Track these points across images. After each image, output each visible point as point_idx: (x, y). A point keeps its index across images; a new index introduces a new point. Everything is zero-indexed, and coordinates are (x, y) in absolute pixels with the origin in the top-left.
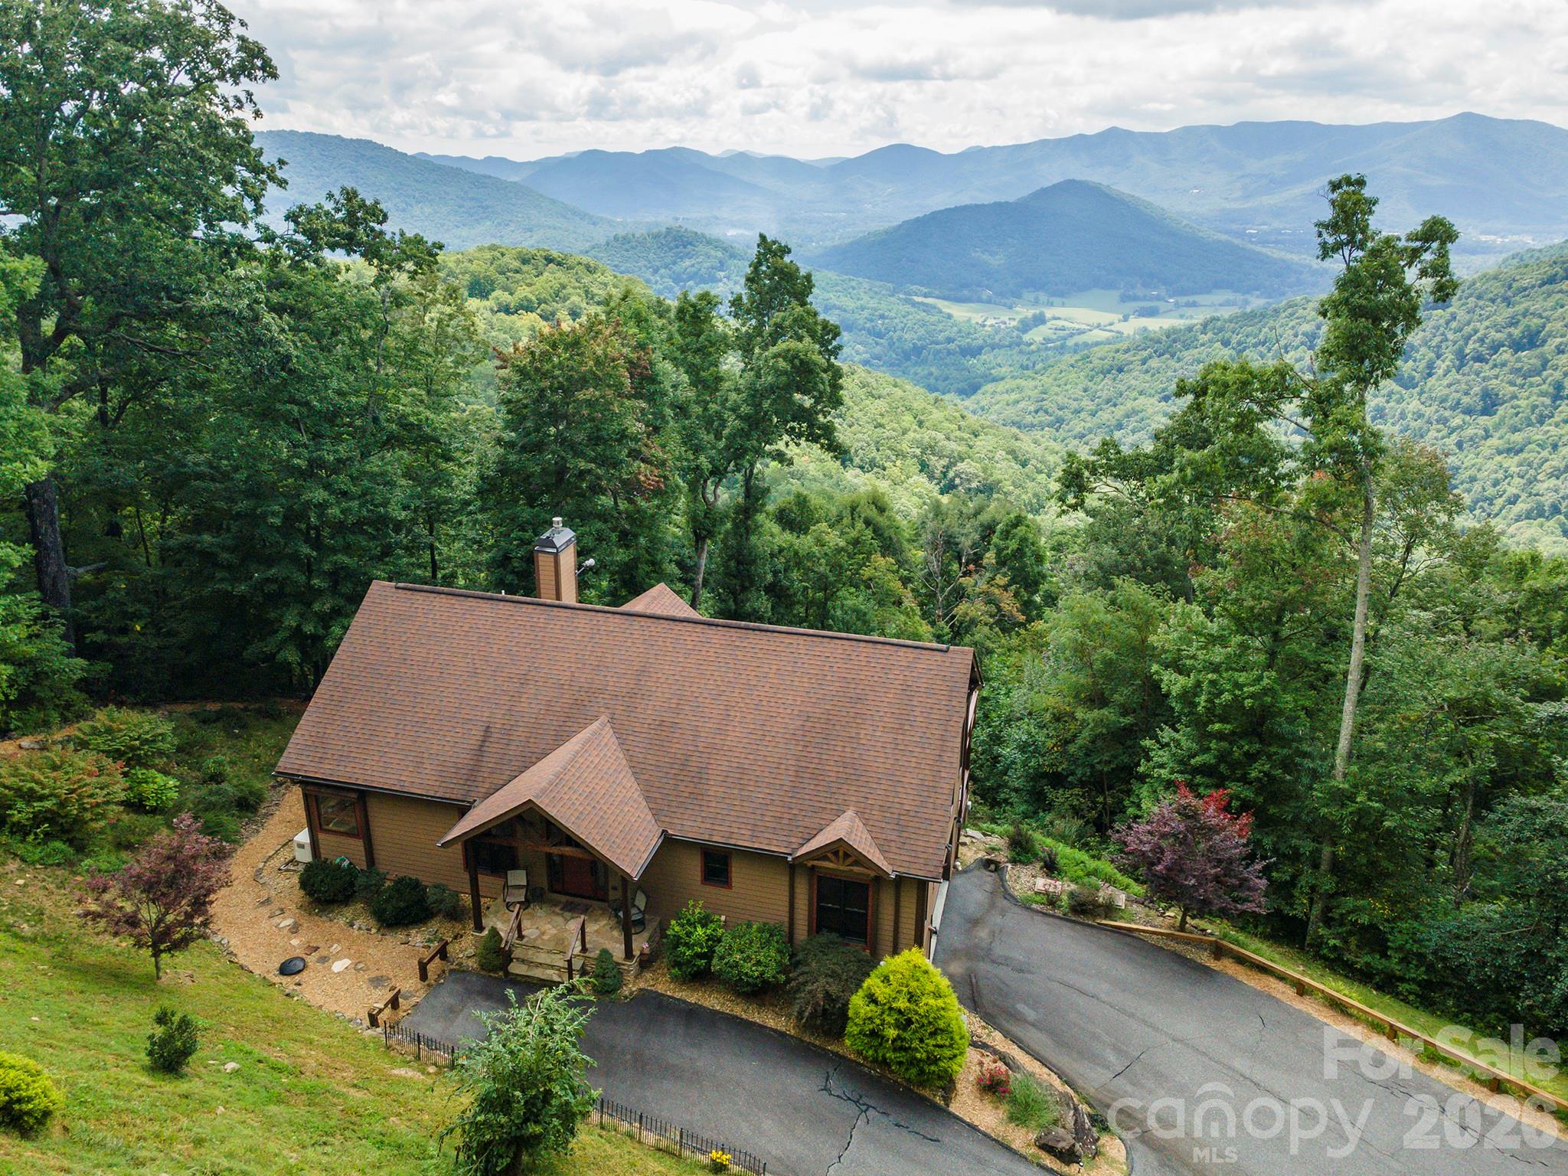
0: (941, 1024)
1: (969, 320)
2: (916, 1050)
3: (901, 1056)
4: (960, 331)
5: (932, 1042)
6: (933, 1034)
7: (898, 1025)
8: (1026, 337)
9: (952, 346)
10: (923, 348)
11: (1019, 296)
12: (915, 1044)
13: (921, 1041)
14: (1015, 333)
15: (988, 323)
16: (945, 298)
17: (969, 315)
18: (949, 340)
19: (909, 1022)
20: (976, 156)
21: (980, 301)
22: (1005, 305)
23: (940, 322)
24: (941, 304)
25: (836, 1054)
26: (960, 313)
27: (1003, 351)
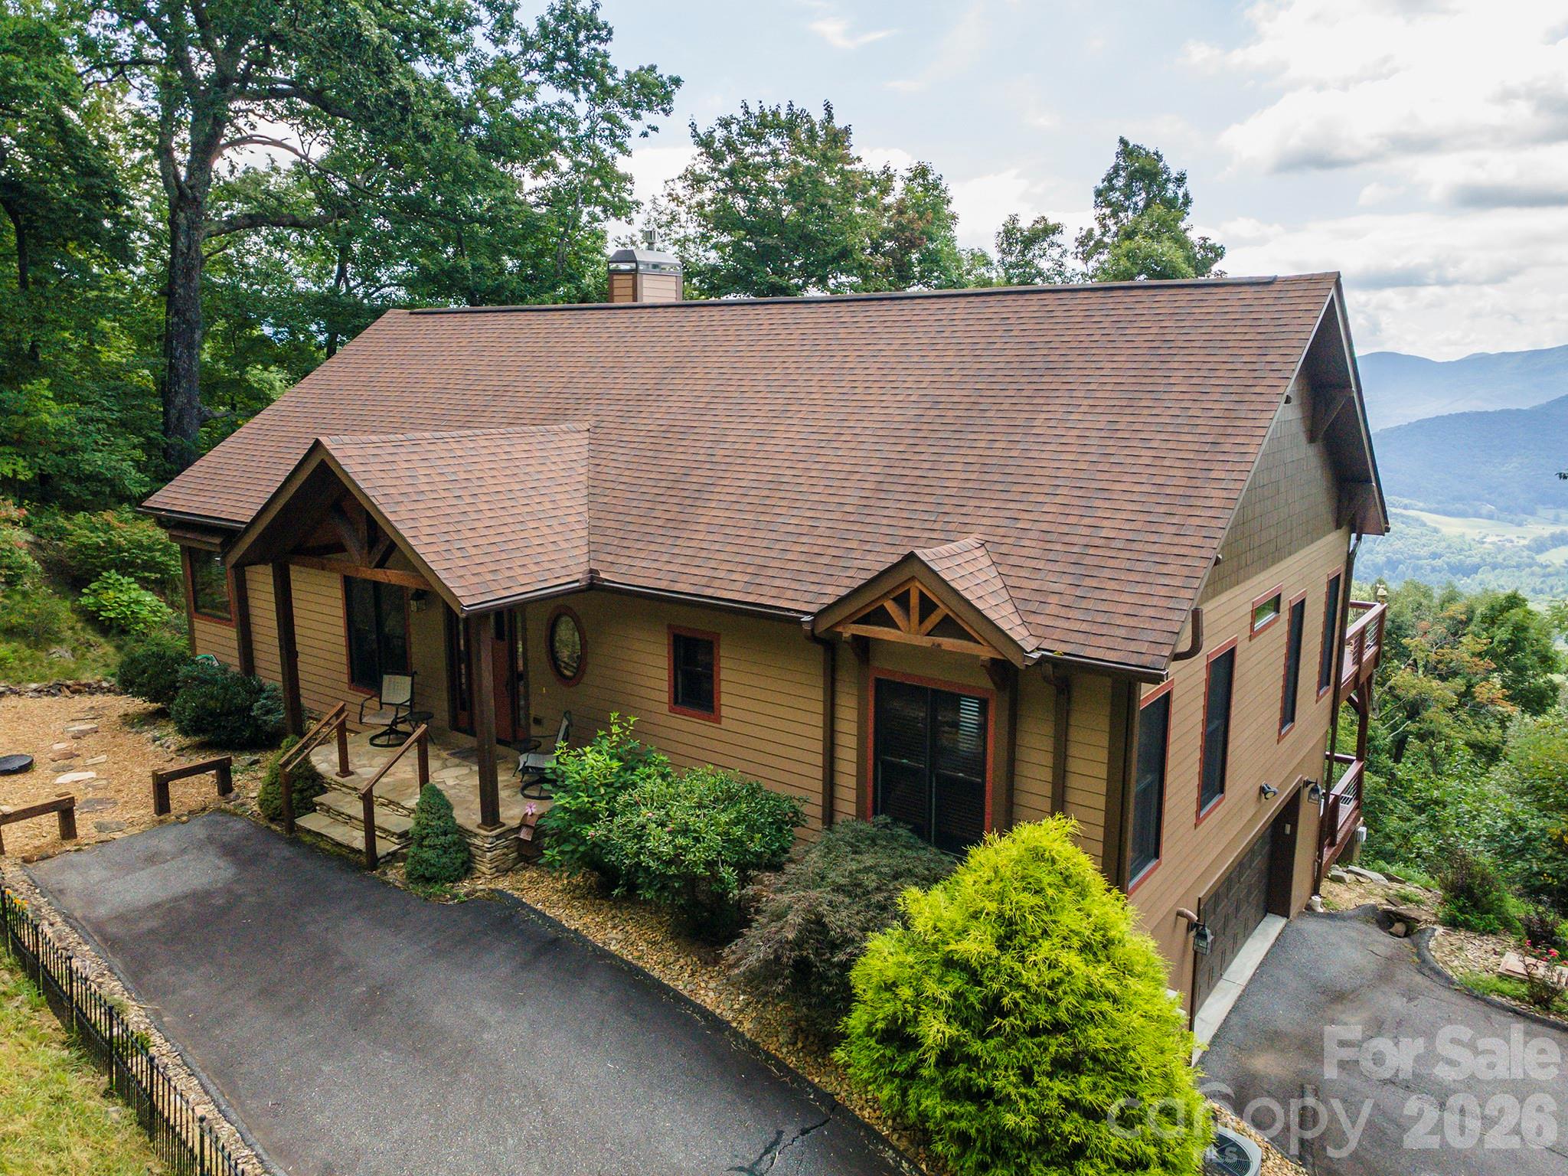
0: (1096, 1038)
1: (1463, 536)
2: (1005, 1101)
3: (967, 1118)
4: (1449, 547)
5: (1060, 1087)
6: (1068, 1066)
7: (958, 1011)
8: (1541, 558)
9: (1438, 562)
10: (1400, 562)
11: (1533, 513)
12: (1006, 1083)
13: (1027, 1076)
14: (1525, 553)
15: (1488, 540)
16: (1430, 511)
17: (1464, 530)
18: (1435, 556)
19: (994, 1007)
20: (1480, 365)
21: (1477, 515)
22: (1511, 522)
23: (1422, 535)
24: (1426, 517)
25: (827, 1098)
26: (1453, 528)
27: (1506, 572)
